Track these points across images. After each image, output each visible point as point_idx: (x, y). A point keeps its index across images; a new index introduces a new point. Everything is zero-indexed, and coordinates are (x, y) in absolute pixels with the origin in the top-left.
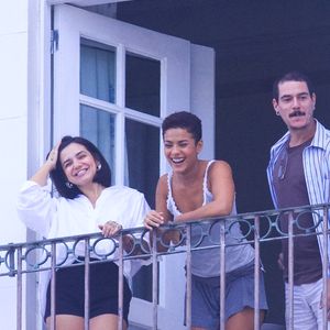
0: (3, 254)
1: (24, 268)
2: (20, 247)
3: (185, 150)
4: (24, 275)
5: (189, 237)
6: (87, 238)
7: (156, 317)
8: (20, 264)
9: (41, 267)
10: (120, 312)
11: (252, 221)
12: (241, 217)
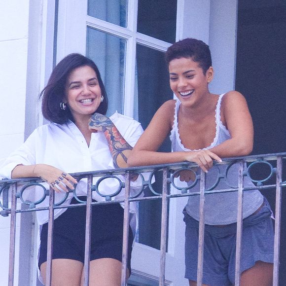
2: (16, 183)
5: (203, 179)
6: (90, 175)
8: (14, 203)
10: (124, 259)
11: (274, 163)
12: (262, 158)
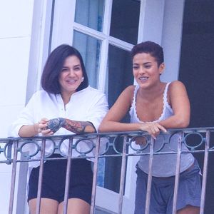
0: (3, 145)
1: (19, 158)
2: (17, 141)
3: (150, 70)
4: (18, 164)
5: (152, 143)
6: (71, 137)
7: (121, 205)
8: (16, 155)
9: (32, 158)
11: (204, 135)
12: (196, 131)
